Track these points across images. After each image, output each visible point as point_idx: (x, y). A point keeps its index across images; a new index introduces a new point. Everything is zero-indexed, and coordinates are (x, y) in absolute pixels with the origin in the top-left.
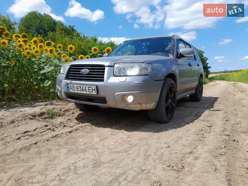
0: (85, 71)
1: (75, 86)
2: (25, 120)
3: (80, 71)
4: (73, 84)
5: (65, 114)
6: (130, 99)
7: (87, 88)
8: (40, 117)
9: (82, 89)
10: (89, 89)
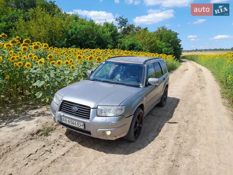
0: (75, 108)
1: (67, 120)
2: (27, 141)
3: (71, 107)
4: (65, 117)
5: (57, 128)
6: (109, 133)
7: (76, 123)
8: (37, 135)
9: (73, 123)
10: (78, 124)
